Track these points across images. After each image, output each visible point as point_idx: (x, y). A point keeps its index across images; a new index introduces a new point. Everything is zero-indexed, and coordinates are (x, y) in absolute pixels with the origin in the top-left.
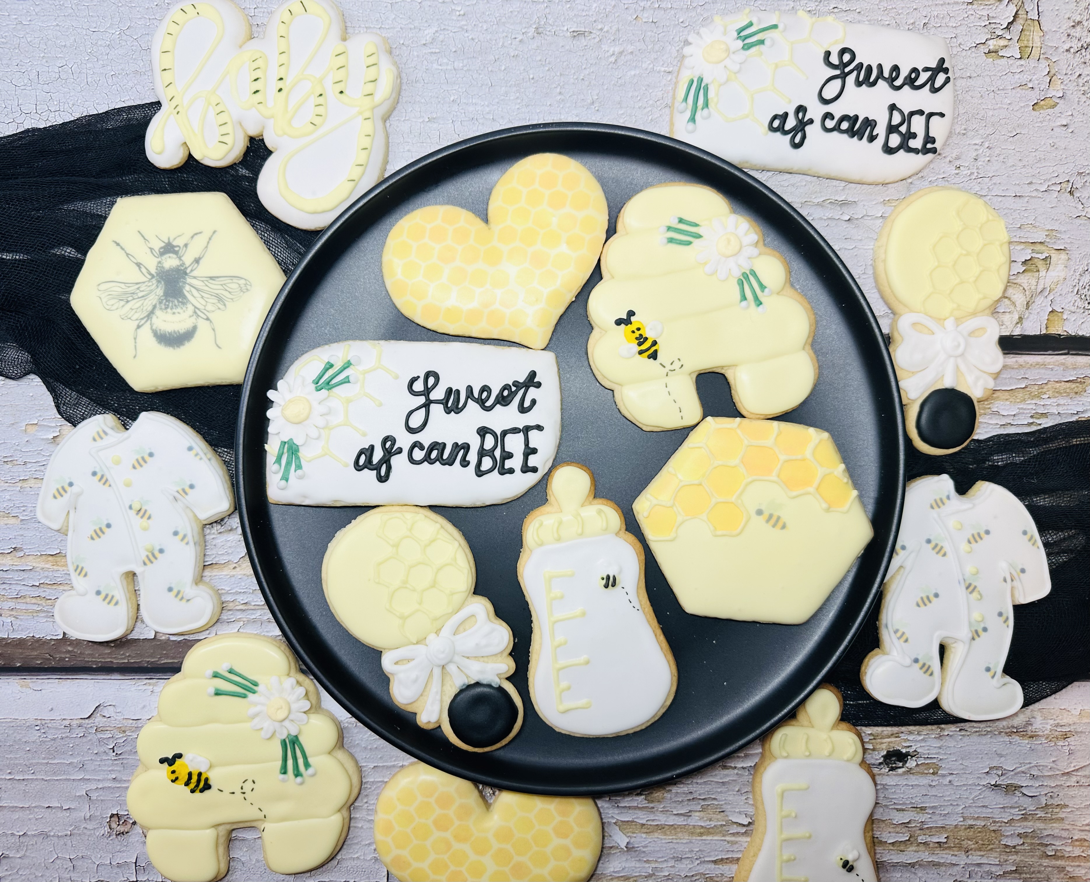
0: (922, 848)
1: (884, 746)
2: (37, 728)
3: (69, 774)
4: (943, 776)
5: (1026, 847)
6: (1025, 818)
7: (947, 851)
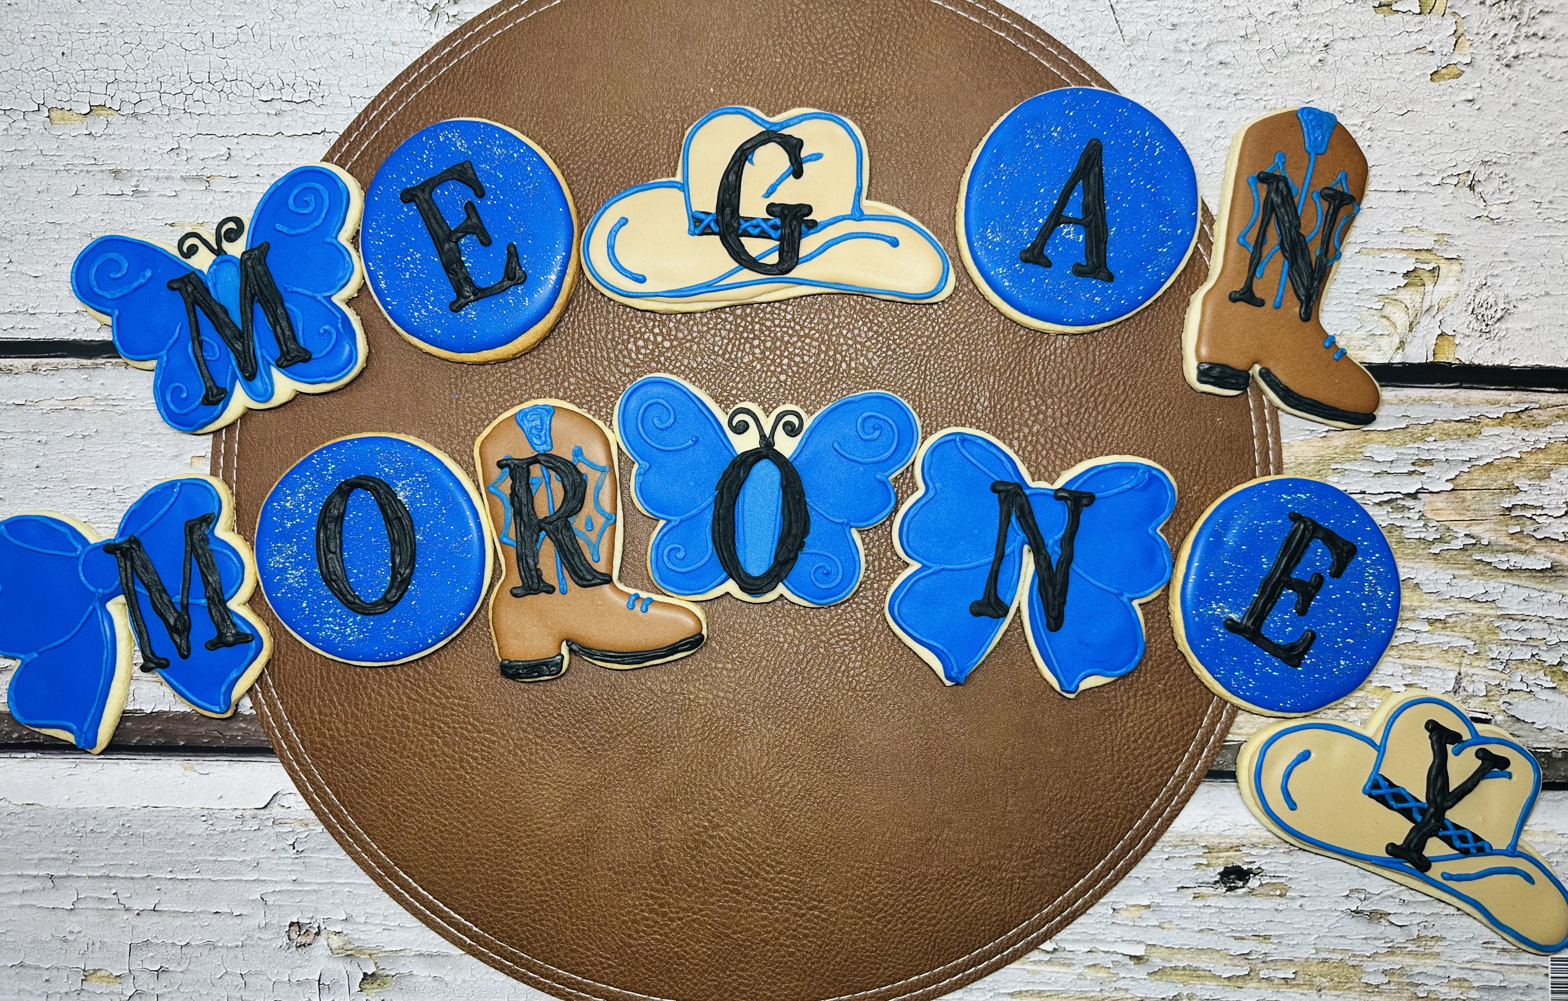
0: (1264, 984)
1: (1221, 861)
2: (204, 819)
3: (241, 874)
4: (1293, 899)
5: (1392, 986)
6: (1392, 951)
7: (1295, 989)
